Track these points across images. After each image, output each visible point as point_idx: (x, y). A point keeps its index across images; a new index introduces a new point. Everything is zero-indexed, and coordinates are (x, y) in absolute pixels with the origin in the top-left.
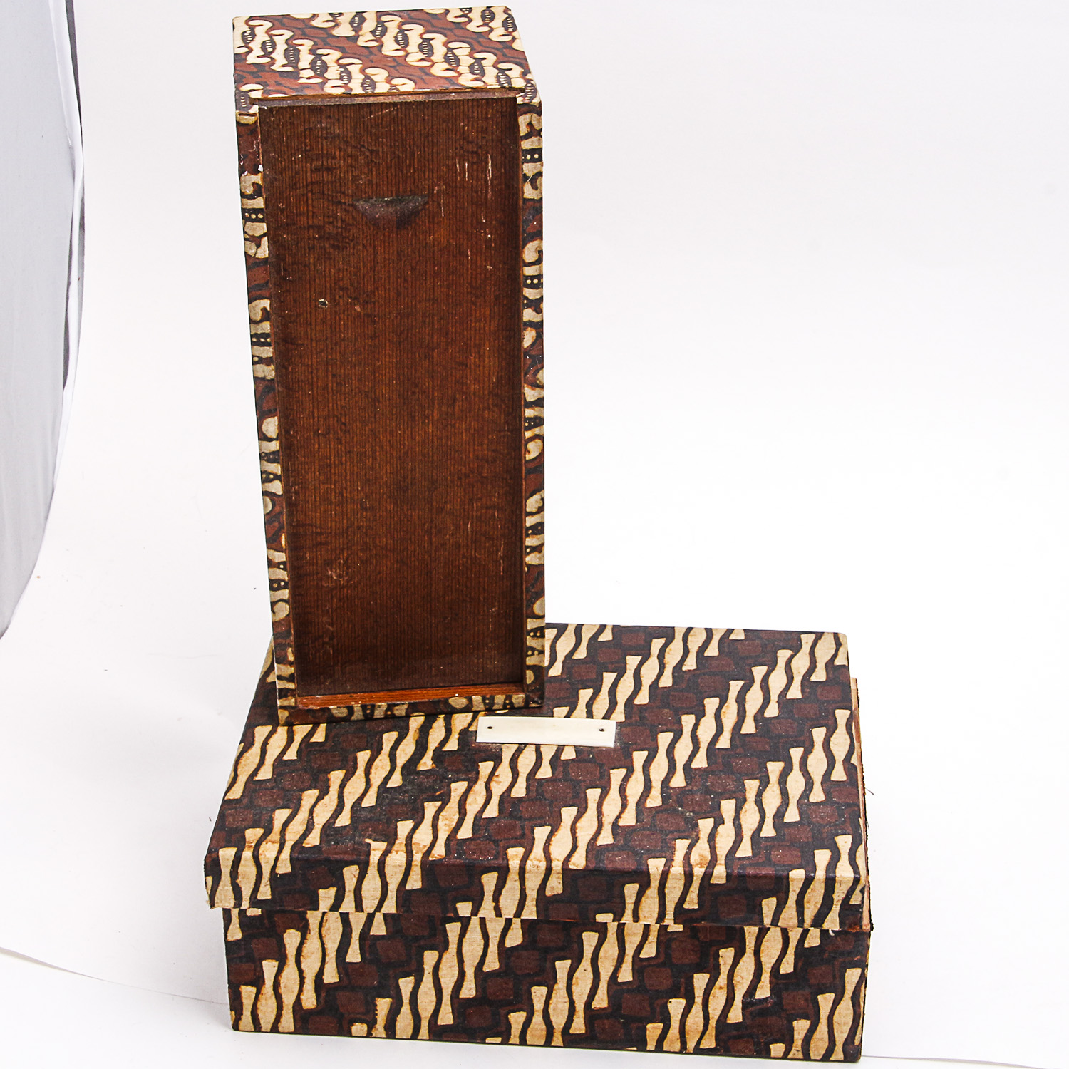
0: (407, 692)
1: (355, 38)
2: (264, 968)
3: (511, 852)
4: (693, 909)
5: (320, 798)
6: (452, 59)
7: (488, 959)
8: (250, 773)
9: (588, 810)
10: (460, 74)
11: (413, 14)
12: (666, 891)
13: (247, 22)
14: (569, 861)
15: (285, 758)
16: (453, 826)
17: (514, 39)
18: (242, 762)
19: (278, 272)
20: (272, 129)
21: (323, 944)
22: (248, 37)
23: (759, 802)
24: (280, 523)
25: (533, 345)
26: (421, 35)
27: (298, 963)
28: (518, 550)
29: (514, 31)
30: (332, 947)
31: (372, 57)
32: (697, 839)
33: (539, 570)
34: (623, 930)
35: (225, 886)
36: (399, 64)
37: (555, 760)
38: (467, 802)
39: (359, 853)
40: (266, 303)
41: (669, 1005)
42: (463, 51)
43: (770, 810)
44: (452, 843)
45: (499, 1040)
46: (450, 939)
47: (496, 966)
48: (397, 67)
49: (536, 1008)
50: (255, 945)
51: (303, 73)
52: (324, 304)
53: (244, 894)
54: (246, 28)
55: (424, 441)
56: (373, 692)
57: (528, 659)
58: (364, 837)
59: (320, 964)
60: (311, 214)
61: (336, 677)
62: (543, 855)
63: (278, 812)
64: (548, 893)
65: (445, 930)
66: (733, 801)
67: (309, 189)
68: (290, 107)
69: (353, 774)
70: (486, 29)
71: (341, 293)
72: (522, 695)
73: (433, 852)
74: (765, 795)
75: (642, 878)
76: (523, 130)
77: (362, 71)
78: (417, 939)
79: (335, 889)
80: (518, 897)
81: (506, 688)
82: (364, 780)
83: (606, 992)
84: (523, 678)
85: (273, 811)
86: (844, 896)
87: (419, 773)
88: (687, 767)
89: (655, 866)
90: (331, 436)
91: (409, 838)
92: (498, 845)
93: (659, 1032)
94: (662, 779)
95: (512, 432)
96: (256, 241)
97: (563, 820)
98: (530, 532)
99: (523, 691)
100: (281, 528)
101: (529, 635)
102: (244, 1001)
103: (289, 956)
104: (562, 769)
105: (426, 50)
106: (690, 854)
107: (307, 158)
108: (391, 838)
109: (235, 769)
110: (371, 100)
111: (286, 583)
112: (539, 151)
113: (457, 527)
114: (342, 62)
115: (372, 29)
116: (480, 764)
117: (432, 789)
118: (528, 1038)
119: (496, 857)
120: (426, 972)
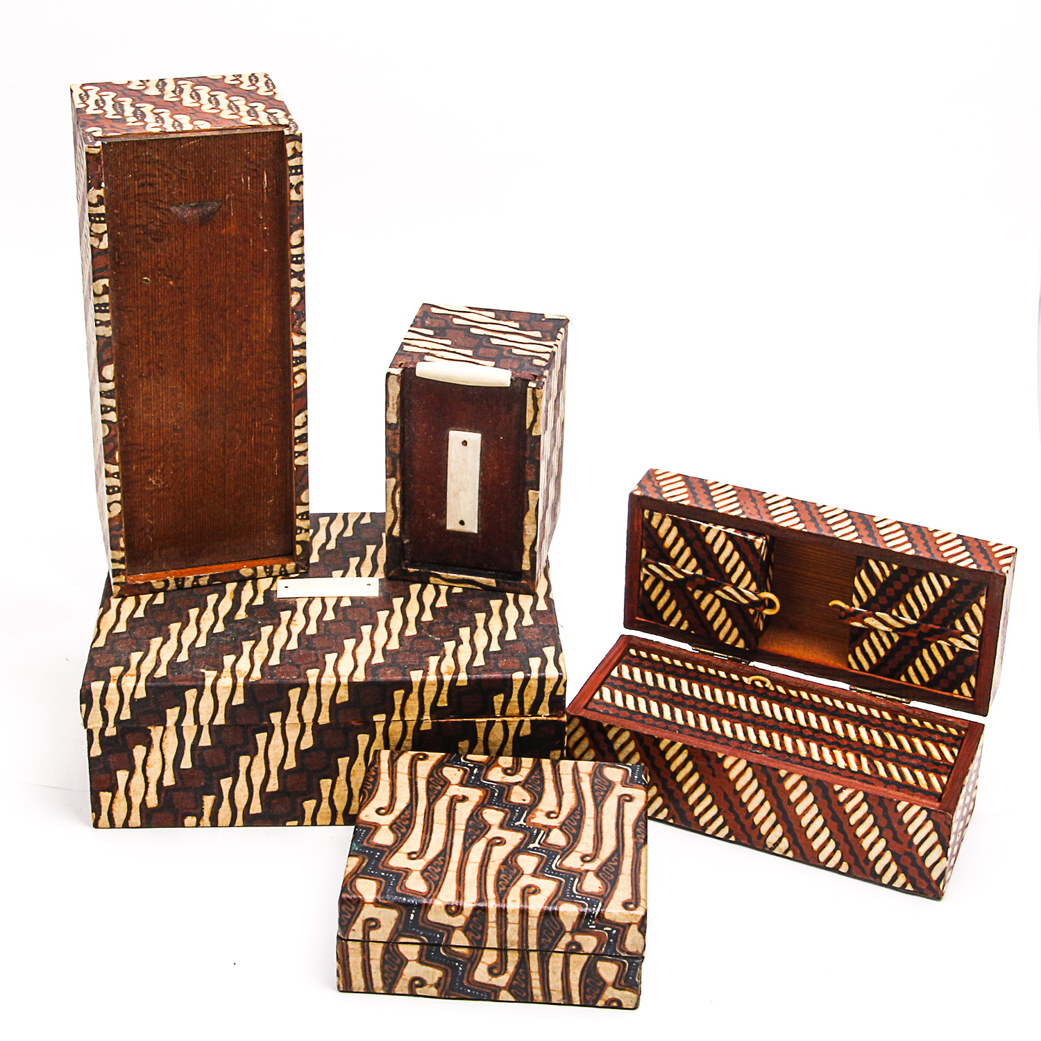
0: (208, 567)
1: (162, 96)
2: (118, 777)
3: (309, 672)
4: (444, 707)
5: (164, 643)
6: (232, 107)
7: (288, 760)
8: (110, 628)
9: (364, 640)
10: (241, 117)
11: (200, 79)
12: (424, 694)
13: (81, 87)
14: (353, 677)
15: (135, 616)
16: (265, 657)
17: (275, 93)
18: (103, 620)
19: (114, 259)
20: (110, 158)
21: (163, 755)
22: (84, 97)
23: (486, 628)
24: (114, 443)
25: (298, 304)
26: (209, 93)
27: (144, 771)
28: (288, 455)
29: (274, 88)
30: (170, 757)
31: (176, 108)
32: (445, 655)
33: (304, 469)
34: (387, 731)
35: (95, 711)
36: (196, 112)
37: (336, 607)
38: (274, 640)
39: (197, 680)
40: (106, 282)
42: (240, 102)
43: (495, 633)
44: (265, 669)
45: (296, 823)
46: (259, 746)
47: (294, 765)
48: (195, 113)
49: (323, 796)
50: (112, 759)
51: (128, 120)
52: (147, 281)
53: (110, 716)
54: (82, 92)
55: (219, 378)
56: (182, 568)
57: (297, 536)
58: (200, 668)
59: (160, 771)
60: (137, 216)
61: (155, 559)
62: (333, 673)
63: (133, 654)
64: (338, 701)
65: (255, 739)
66: (468, 629)
67: (137, 198)
68: (123, 142)
69: (187, 625)
70: (254, 88)
71: (160, 272)
72: (294, 564)
73: (252, 676)
74: (490, 623)
75: (407, 686)
76: (290, 153)
77: (171, 117)
78: (234, 747)
79: (179, 708)
80: (315, 705)
81: (280, 559)
82: (196, 629)
84: (294, 550)
85: (130, 654)
86: (551, 689)
87: (236, 622)
88: (433, 607)
89: (416, 676)
90: (152, 377)
91: (233, 667)
92: (299, 668)
94: (415, 616)
95: (282, 369)
96: (99, 237)
97: (346, 649)
98: (298, 441)
99: (294, 561)
100: (116, 447)
101: (297, 518)
102: (103, 804)
103: (137, 766)
104: (341, 613)
105: (214, 102)
106: (440, 666)
107: (135, 178)
108: (219, 668)
109: (98, 626)
110: (181, 135)
111: (119, 488)
112: (301, 167)
113: (244, 440)
114: (156, 111)
115: (173, 90)
116: (281, 613)
117: (247, 632)
118: (318, 820)
119: (299, 677)
120: (241, 773)
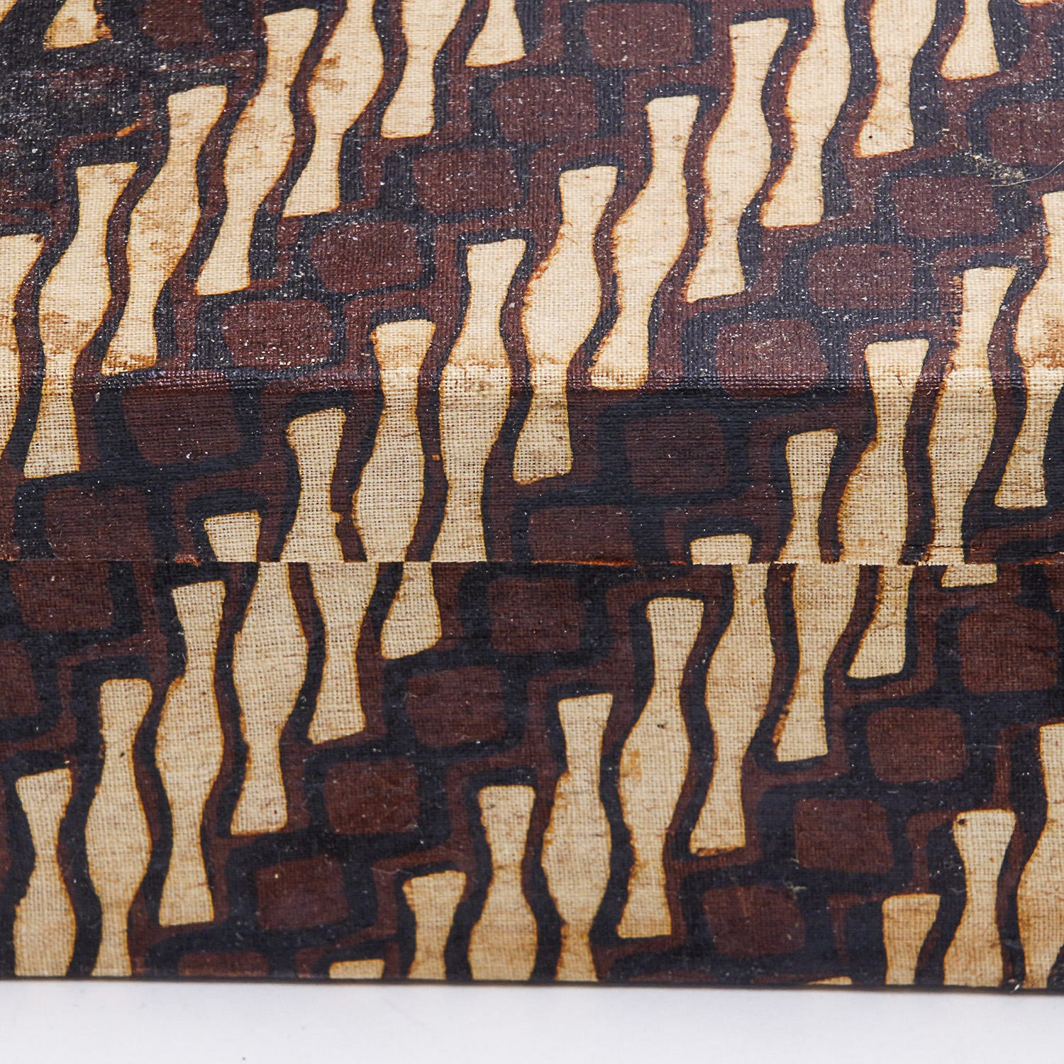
3: (388, 335)
4: (1029, 509)
7: (324, 701)
9: (655, 173)
12: (934, 452)
14: (592, 363)
16: (181, 251)
32: (1040, 265)
34: (789, 586)
38: (229, 161)
41: (959, 832)
44: (180, 313)
45: (374, 968)
46: (188, 640)
47: (354, 722)
49: (497, 858)
62: (500, 345)
64: (522, 473)
65: (170, 610)
73: (114, 344)
75: (849, 411)
78: (73, 641)
80: (415, 490)
83: (736, 797)
87: (51, 59)
88: (1003, 2)
89: (893, 366)
91: (28, 296)
92: (342, 315)
93: (925, 922)
94: (913, 51)
97: (566, 217)
104: (558, 28)
106: (1015, 319)
116: (268, 19)
117: (100, 115)
118: (478, 958)
119: (336, 359)
120: (112, 754)
